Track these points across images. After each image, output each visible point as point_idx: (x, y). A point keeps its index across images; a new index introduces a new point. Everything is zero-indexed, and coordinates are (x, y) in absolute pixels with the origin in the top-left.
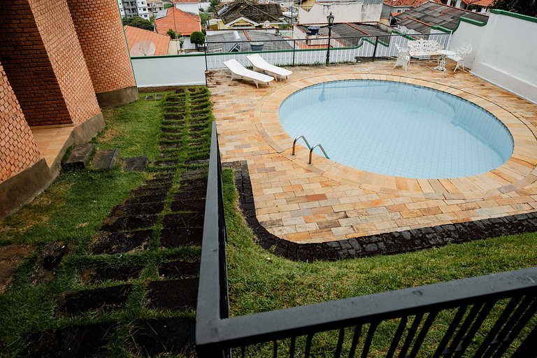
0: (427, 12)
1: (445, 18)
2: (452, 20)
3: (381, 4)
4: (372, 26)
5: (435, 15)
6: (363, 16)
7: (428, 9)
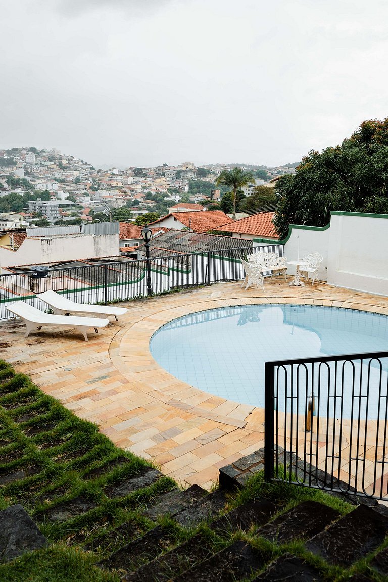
0: (175, 241)
1: (198, 245)
2: (207, 247)
3: (117, 235)
4: (112, 261)
5: (184, 243)
6: (97, 250)
7: (172, 237)
